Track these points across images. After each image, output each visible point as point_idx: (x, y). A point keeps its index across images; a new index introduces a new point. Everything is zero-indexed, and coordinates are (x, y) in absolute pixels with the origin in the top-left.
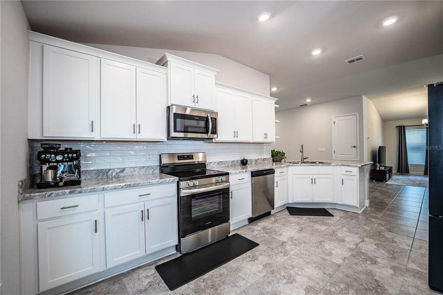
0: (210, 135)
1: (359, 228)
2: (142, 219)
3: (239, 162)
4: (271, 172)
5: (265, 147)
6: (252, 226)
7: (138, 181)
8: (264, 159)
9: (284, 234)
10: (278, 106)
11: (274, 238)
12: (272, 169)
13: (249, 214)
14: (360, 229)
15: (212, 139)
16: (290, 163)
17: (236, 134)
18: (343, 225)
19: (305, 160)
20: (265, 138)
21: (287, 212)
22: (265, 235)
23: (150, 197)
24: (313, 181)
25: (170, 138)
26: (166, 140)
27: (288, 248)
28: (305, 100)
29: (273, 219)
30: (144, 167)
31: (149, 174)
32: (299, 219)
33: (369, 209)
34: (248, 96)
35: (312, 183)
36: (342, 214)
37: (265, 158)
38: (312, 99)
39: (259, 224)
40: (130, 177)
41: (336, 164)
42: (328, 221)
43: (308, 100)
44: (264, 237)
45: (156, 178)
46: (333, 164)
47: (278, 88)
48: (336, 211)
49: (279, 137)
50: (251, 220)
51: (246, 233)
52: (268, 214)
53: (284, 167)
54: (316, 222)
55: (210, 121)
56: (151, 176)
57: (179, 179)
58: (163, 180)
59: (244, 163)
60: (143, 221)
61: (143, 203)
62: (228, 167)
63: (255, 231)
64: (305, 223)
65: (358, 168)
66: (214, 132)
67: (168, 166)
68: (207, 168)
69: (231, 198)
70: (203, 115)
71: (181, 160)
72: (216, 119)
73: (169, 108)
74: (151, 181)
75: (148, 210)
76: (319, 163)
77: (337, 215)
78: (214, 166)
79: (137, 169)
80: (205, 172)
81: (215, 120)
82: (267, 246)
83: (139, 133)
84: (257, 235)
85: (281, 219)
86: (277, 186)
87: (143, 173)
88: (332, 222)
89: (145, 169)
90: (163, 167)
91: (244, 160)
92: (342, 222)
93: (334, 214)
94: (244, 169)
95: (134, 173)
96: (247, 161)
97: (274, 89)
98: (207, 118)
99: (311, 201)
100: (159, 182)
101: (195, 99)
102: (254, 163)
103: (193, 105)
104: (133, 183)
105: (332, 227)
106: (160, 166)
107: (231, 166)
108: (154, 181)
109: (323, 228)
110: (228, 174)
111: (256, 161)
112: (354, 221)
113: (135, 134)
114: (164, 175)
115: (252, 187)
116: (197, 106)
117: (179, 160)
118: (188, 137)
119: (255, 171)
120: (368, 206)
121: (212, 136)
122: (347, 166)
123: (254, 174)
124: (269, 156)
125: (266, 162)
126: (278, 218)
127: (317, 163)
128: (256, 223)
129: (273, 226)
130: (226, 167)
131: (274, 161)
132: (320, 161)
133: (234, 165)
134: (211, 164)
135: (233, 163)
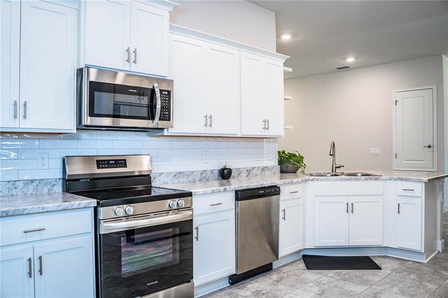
0: (157, 123)
1: (418, 287)
2: (30, 273)
3: (216, 173)
4: (274, 191)
5: (266, 144)
6: (235, 290)
7: (21, 205)
8: (264, 169)
10: (290, 70)
12: (275, 186)
13: (231, 269)
14: (420, 288)
15: (163, 129)
16: (311, 175)
17: (208, 120)
18: (394, 283)
19: (338, 171)
20: (265, 128)
21: (302, 265)
23: (43, 235)
24: (350, 209)
25: (82, 127)
26: (75, 131)
28: (345, 59)
29: (274, 276)
30: (32, 181)
31: (42, 195)
32: (320, 276)
33: (442, 256)
34: (234, 50)
35: (347, 211)
36: (396, 265)
37: (265, 166)
38: (357, 58)
39: (248, 286)
40: (7, 199)
41: (388, 177)
42: (371, 278)
43: (350, 60)
45: (55, 200)
46: (384, 177)
47: (294, 35)
48: (387, 260)
49: (291, 127)
50: (235, 280)
52: (266, 269)
53: (298, 183)
54: (350, 280)
55: (158, 95)
56: (46, 197)
57: (98, 203)
58: (68, 203)
59: (225, 174)
60: (30, 277)
61: (30, 246)
62: (194, 181)
64: (330, 282)
65: (424, 185)
66: (166, 116)
67: (78, 180)
68: (153, 185)
69: (197, 238)
70: (147, 85)
71: (102, 168)
72: (169, 92)
73: (80, 72)
74: (45, 205)
75: (40, 258)
76: (363, 175)
77: (387, 267)
78: (167, 180)
79: (20, 184)
80: (148, 190)
81: (167, 95)
83: (25, 117)
85: (288, 276)
86: (284, 218)
87: (29, 192)
88: (376, 279)
89: (36, 183)
90: (68, 180)
91: (224, 169)
92: (393, 278)
93: (382, 266)
94: (222, 185)
95: (14, 192)
96: (230, 171)
97: (286, 37)
98: (153, 91)
99: (346, 244)
100: (61, 208)
101: (131, 56)
102: (244, 175)
103: (127, 67)
104: (13, 208)
105: (374, 287)
106: (64, 179)
107: (200, 180)
108: (51, 206)
109: (360, 289)
110: (190, 194)
111: (249, 171)
112: (412, 276)
113: (17, 120)
114: (70, 195)
115: (236, 219)
116: (134, 68)
117: (98, 167)
118: (121, 125)
119: (244, 190)
120: (441, 251)
121: (162, 124)
122: (406, 180)
123: (242, 195)
124: (273, 162)
125: (267, 173)
126: (285, 275)
127: (359, 175)
128: (243, 285)
129: (273, 289)
130: (189, 181)
131: (282, 172)
132: (365, 172)
133: (205, 179)
134: (162, 176)
135: (205, 175)
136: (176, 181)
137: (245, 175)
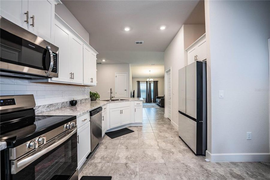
3: (68, 103)
4: (101, 109)
8: (86, 99)
9: (120, 156)
11: (116, 164)
13: (89, 151)
18: (142, 135)
19: (113, 99)
20: (91, 82)
22: (108, 164)
24: (121, 112)
27: (132, 167)
28: (102, 60)
35: (121, 113)
36: (136, 129)
38: (106, 60)
39: (96, 156)
41: (131, 100)
43: (104, 61)
44: (109, 166)
48: (132, 128)
51: (91, 171)
53: (106, 105)
54: (130, 139)
55: (52, 55)
59: (74, 103)
62: (58, 109)
63: (98, 165)
64: (125, 142)
66: (55, 70)
68: (36, 114)
69: (78, 142)
72: (57, 55)
76: (121, 100)
82: (118, 175)
84: (102, 168)
85: (108, 144)
86: (103, 120)
88: (137, 136)
91: (74, 101)
92: (140, 134)
96: (76, 102)
99: (120, 125)
103: (25, 26)
105: (140, 139)
107: (61, 108)
109: (136, 141)
110: (76, 118)
115: (91, 125)
119: (93, 111)
124: (88, 97)
125: (87, 101)
127: (120, 100)
128: (93, 156)
129: (108, 153)
130: (56, 109)
131: (92, 100)
132: (122, 99)
133: (64, 107)
134: (40, 108)
135: (63, 105)
136: (49, 110)
137: (80, 103)
